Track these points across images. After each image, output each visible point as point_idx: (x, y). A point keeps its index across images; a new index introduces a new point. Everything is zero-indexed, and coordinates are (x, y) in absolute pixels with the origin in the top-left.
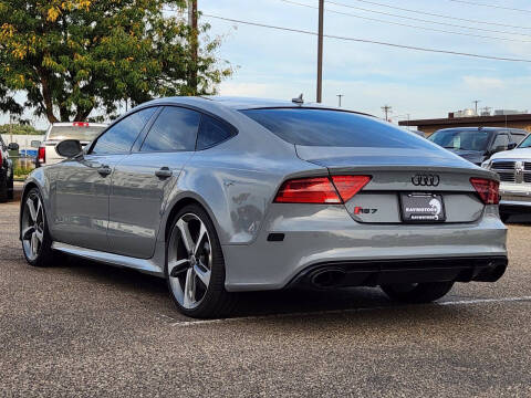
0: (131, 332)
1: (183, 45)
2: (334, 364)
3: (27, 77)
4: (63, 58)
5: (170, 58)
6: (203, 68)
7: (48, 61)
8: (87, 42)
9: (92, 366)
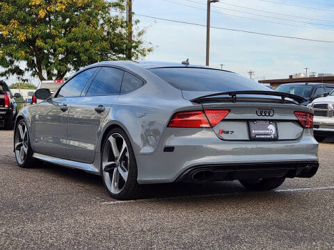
0: (76, 208)
1: (123, 33)
2: (202, 228)
3: (26, 52)
4: (48, 40)
5: (115, 41)
6: (136, 47)
7: (39, 43)
8: (63, 31)
9: (47, 229)
